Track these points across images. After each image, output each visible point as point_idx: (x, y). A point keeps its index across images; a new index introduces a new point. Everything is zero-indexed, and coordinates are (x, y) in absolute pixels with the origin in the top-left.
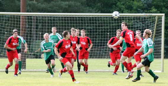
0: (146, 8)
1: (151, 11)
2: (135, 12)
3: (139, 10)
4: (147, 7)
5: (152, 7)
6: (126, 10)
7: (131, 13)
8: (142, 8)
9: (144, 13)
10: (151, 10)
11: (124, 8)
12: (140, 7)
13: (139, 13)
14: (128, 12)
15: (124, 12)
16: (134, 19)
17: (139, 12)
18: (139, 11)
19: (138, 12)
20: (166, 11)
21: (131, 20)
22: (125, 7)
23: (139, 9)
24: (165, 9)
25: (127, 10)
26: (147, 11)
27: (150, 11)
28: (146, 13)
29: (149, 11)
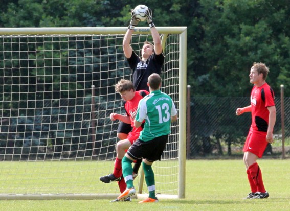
0: (107, 10)
1: (120, 19)
2: (73, 21)
3: (85, 15)
4: (109, 7)
5: (124, 8)
6: (47, 16)
7: (61, 26)
8: (93, 11)
9: (101, 25)
10: (122, 16)
11: (42, 10)
12: (87, 7)
13: (85, 25)
14: (52, 21)
15: (41, 22)
16: (72, 45)
17: (86, 21)
18: (85, 19)
19: (83, 22)
20: (164, 18)
21: (64, 46)
22: (45, 8)
23: (86, 12)
24: (161, 13)
25: (52, 18)
26: (108, 20)
27: (118, 21)
28: (106, 25)
29: (114, 20)
